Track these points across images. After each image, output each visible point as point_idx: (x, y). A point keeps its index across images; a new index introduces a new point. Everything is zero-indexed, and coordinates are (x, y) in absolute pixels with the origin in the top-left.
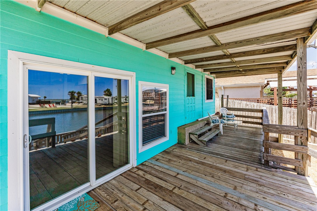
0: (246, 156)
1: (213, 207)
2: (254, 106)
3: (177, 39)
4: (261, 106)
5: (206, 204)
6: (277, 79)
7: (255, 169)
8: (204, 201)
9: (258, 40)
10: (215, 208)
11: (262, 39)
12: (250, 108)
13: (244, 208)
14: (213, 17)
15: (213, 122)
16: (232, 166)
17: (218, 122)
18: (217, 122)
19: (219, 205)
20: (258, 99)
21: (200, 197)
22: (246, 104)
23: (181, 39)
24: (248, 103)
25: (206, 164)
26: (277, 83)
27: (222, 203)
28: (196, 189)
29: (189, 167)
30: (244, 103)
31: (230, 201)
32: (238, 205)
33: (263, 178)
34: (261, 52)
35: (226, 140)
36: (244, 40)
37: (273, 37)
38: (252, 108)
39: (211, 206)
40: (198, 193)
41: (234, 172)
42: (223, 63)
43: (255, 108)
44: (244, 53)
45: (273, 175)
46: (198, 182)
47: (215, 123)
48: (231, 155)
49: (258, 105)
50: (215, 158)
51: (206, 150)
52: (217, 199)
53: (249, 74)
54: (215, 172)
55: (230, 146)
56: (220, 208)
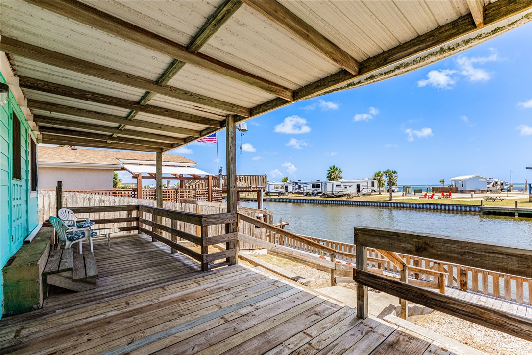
0: (173, 271)
1: (236, 339)
2: (114, 202)
3: (125, 29)
4: (125, 201)
5: (227, 344)
6: (155, 163)
7: (202, 279)
8: (221, 345)
9: (211, 101)
10: (239, 338)
11: (216, 102)
12: (108, 205)
13: (251, 315)
14: (223, 45)
15: (70, 240)
16: (178, 290)
17: (83, 237)
18: (81, 237)
19: (237, 332)
20: (114, 192)
21: (211, 346)
22: (101, 199)
23: (139, 37)
24: (104, 197)
25: (146, 309)
26: (155, 168)
27: (235, 329)
28: (192, 344)
29: (124, 331)
30: (97, 197)
31: (235, 320)
32: (246, 317)
33: (220, 282)
34: (188, 118)
35: (113, 264)
36: (197, 95)
37: (225, 105)
38: (111, 205)
39: (233, 341)
40: (201, 344)
41: (191, 294)
42: (108, 115)
43: (117, 204)
44: (167, 111)
45: (221, 275)
46: (177, 335)
47: (77, 239)
48: (157, 280)
49: (121, 200)
50: (143, 294)
51: (106, 292)
52: (226, 330)
53: (119, 146)
54: (175, 309)
55: (134, 269)
56: (241, 333)
